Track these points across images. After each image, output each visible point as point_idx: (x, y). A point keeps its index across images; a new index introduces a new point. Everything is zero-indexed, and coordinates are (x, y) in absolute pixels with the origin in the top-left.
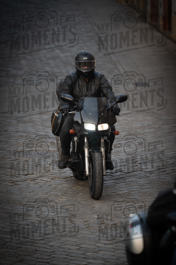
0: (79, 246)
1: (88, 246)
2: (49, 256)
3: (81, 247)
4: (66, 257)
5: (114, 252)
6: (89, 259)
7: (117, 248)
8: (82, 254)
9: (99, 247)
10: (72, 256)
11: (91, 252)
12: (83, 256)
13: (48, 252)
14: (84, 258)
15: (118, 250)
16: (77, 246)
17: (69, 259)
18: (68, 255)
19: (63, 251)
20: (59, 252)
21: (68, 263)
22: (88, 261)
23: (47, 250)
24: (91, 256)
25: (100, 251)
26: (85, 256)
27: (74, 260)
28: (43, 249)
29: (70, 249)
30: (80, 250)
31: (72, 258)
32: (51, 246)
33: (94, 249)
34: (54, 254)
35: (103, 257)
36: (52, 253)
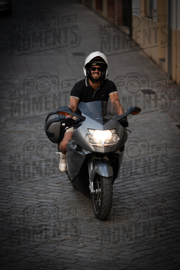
0: (32, 188)
1: (40, 189)
2: (8, 197)
3: (34, 189)
4: (22, 197)
5: (61, 193)
6: (41, 199)
7: (64, 189)
8: (35, 195)
9: (49, 189)
10: (27, 197)
11: (43, 193)
12: (36, 197)
13: (7, 194)
14: (37, 198)
15: (65, 191)
16: (30, 188)
17: (24, 199)
18: (23, 196)
19: (19, 193)
20: (16, 194)
21: (24, 202)
22: (40, 200)
23: (6, 192)
24: (43, 197)
25: (50, 192)
26: (38, 197)
27: (28, 200)
28: (3, 191)
29: (25, 191)
30: (34, 192)
31: (27, 198)
32: (9, 188)
33: (45, 190)
34: (12, 195)
35: (52, 197)
36: (10, 195)
